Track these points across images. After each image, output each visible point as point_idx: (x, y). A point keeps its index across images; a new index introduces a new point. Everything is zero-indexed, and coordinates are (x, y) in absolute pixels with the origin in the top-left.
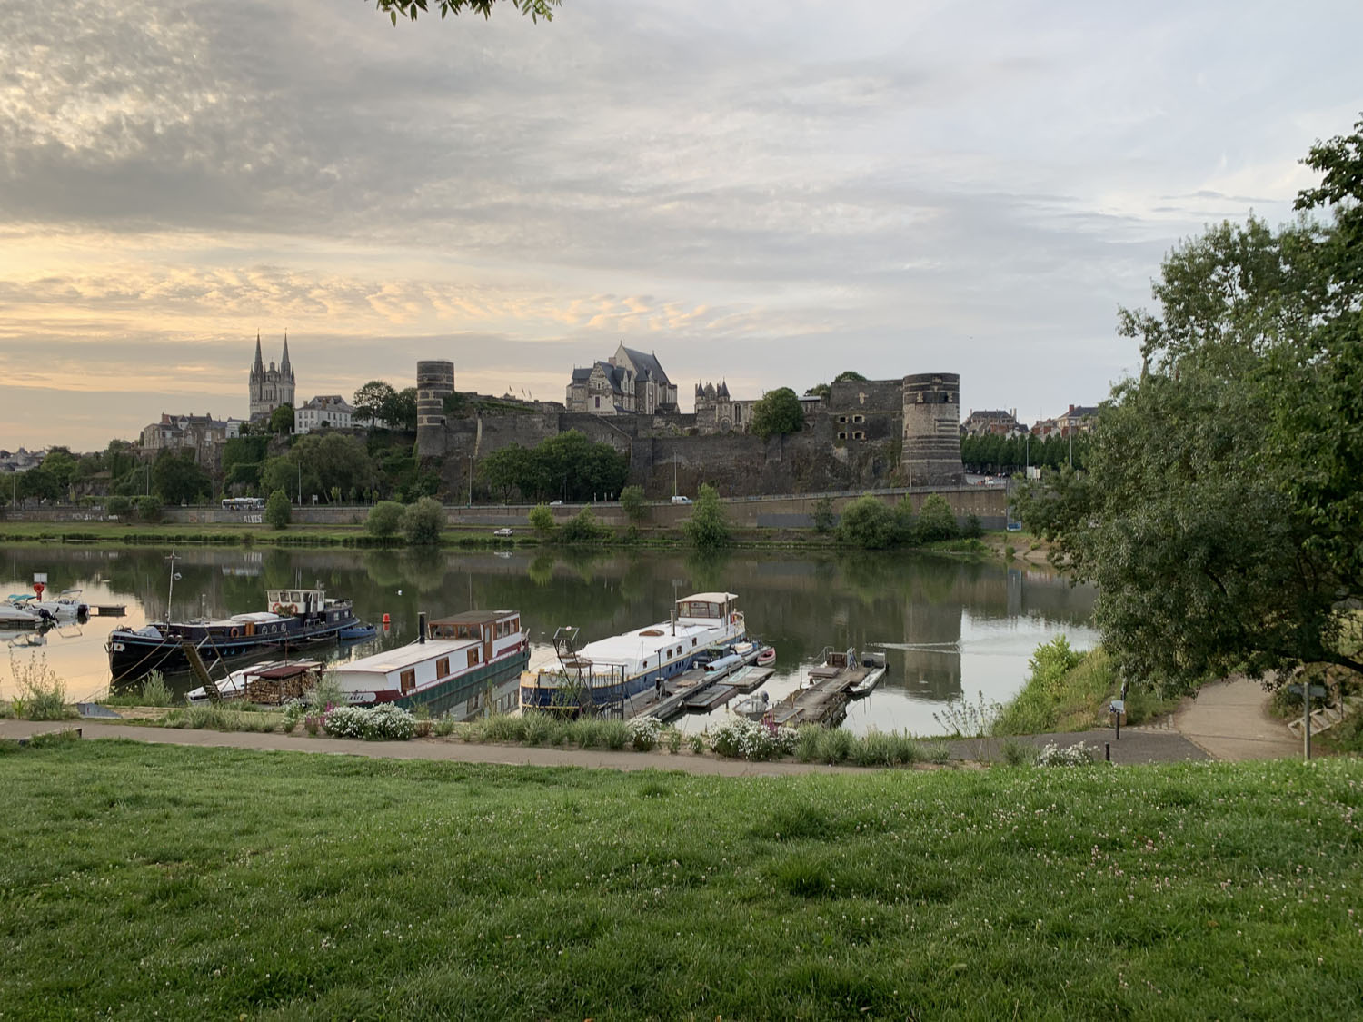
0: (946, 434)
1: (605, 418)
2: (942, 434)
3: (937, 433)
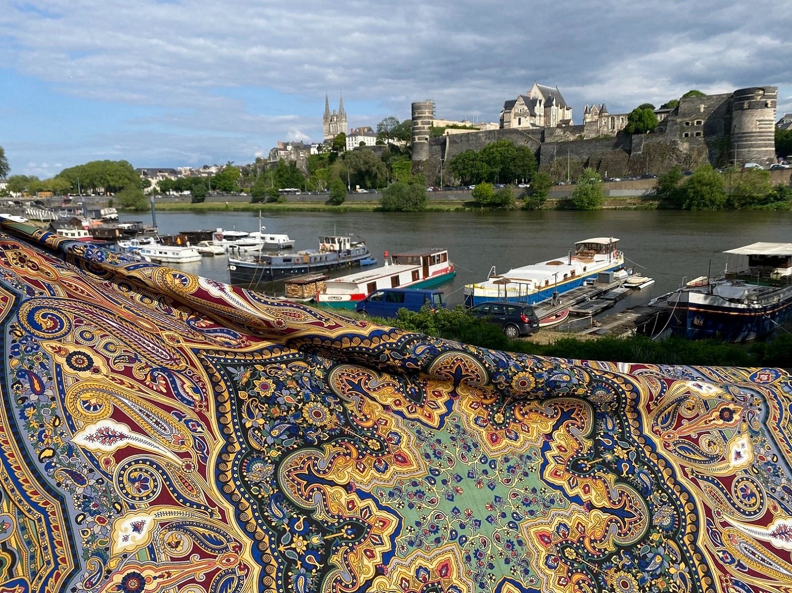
0: (765, 130)
1: (524, 131)
2: (761, 130)
3: (758, 130)
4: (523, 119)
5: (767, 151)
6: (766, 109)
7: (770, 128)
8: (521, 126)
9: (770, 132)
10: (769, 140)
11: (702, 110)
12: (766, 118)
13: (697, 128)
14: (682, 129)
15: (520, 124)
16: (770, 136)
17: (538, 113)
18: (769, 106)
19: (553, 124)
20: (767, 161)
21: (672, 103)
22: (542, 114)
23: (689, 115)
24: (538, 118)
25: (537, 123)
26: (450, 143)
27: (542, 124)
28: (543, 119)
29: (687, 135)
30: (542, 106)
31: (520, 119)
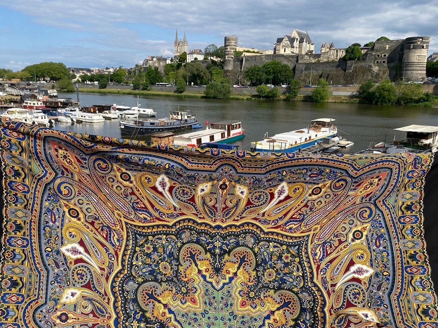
0: (421, 61)
1: (287, 56)
2: (419, 61)
3: (417, 61)
4: (287, 49)
5: (421, 73)
6: (423, 49)
7: (424, 60)
8: (286, 53)
9: (424, 62)
10: (423, 67)
11: (387, 49)
12: (422, 54)
13: (384, 59)
14: (376, 59)
15: (285, 51)
16: (424, 65)
17: (295, 46)
18: (425, 48)
19: (303, 53)
20: (421, 78)
21: (370, 43)
22: (298, 47)
23: (380, 51)
24: (295, 49)
25: (295, 52)
26: (245, 61)
27: (297, 52)
28: (298, 49)
29: (378, 62)
30: (298, 42)
31: (285, 49)
